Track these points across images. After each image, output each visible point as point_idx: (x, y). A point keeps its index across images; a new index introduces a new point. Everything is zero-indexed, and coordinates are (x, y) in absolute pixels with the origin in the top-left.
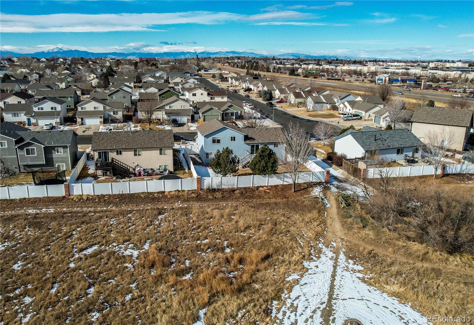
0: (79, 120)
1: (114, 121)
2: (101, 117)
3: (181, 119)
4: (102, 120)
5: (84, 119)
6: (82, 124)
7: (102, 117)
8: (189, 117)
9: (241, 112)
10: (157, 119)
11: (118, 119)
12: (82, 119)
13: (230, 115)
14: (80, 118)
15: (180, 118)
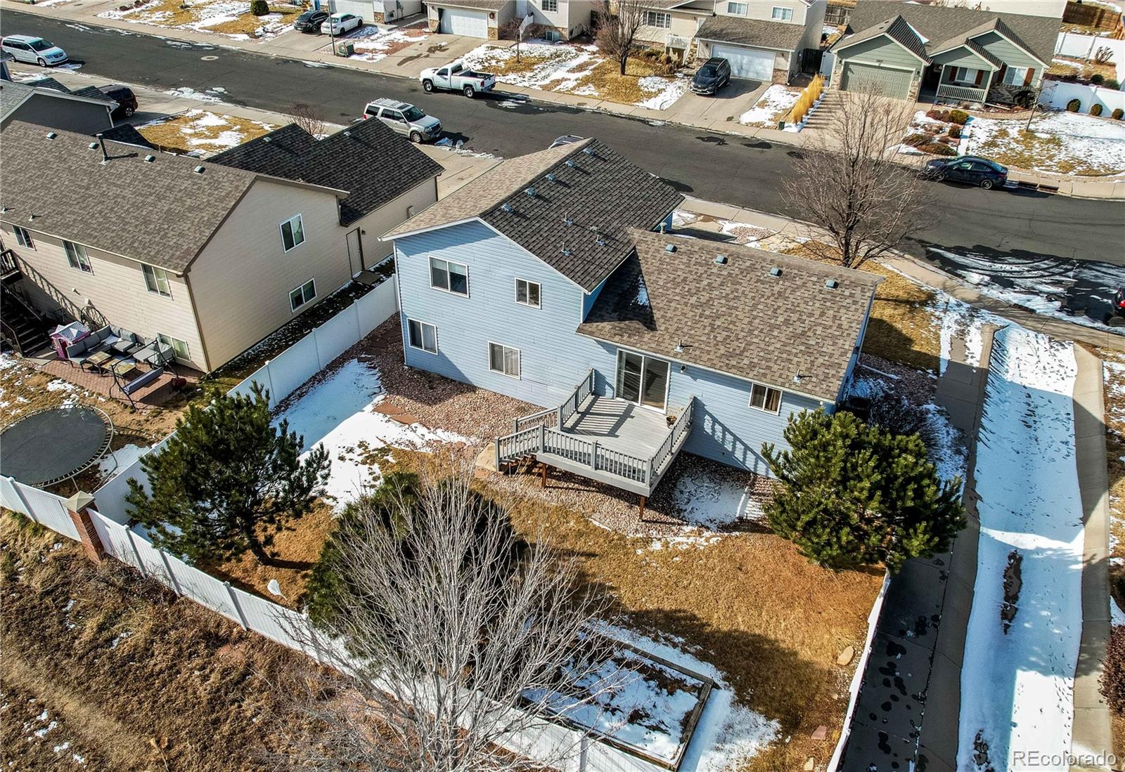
0: (433, 15)
1: (541, 33)
2: (492, 15)
3: (750, 62)
4: (495, 24)
5: (448, 12)
6: (440, 30)
7: (496, 15)
8: (781, 60)
9: (1031, 72)
10: (675, 50)
11: (556, 29)
12: (441, 12)
13: (970, 78)
14: (436, 8)
15: (746, 60)
